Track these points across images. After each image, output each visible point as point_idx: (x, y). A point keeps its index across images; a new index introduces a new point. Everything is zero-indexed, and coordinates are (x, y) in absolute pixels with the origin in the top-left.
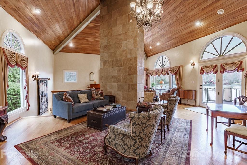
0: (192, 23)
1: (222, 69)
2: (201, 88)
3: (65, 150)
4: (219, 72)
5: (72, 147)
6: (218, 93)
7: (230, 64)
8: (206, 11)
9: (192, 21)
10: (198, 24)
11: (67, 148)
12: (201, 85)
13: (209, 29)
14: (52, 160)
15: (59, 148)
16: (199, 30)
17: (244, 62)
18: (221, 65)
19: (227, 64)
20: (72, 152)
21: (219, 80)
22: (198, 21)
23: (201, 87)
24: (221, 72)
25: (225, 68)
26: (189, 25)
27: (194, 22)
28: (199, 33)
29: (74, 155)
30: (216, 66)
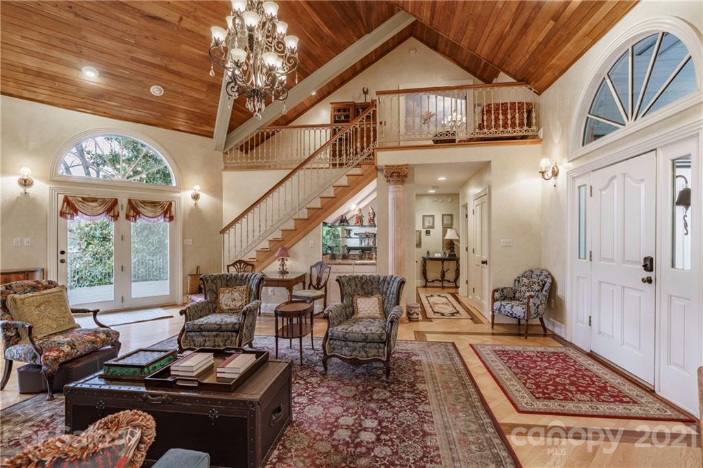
0: (71, 59)
1: (132, 211)
2: (62, 261)
3: (432, 432)
4: (125, 217)
5: (412, 430)
6: (122, 267)
7: (148, 203)
8: (135, 67)
9: (80, 54)
10: (90, 75)
11: (425, 434)
12: (63, 253)
13: (102, 103)
14: (470, 429)
15: (438, 449)
16: (75, 88)
17: (173, 203)
18: (130, 201)
19: (144, 202)
20: (424, 418)
21: (122, 236)
22: (96, 67)
23: (61, 257)
24: (128, 217)
25: (141, 209)
26: (57, 54)
27: (84, 60)
28: (65, 92)
29: (427, 412)
30: (115, 202)
